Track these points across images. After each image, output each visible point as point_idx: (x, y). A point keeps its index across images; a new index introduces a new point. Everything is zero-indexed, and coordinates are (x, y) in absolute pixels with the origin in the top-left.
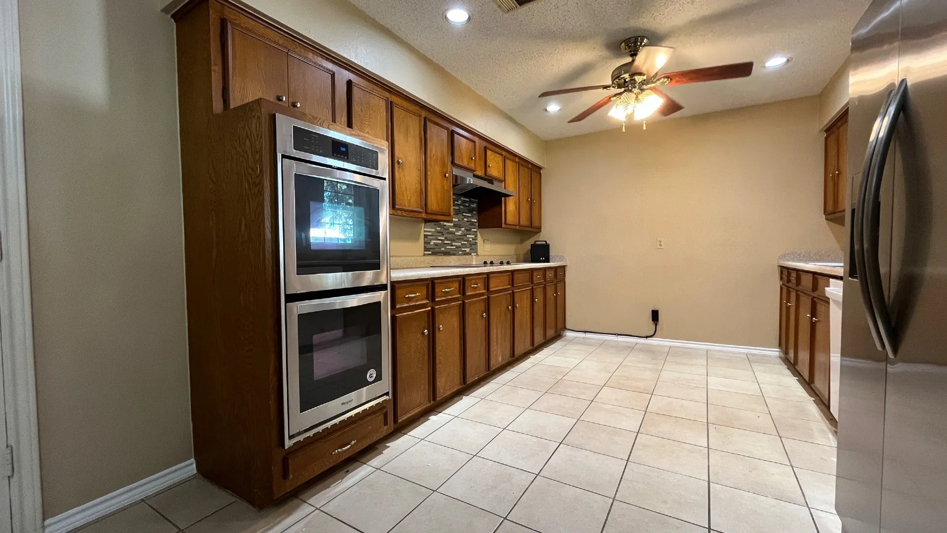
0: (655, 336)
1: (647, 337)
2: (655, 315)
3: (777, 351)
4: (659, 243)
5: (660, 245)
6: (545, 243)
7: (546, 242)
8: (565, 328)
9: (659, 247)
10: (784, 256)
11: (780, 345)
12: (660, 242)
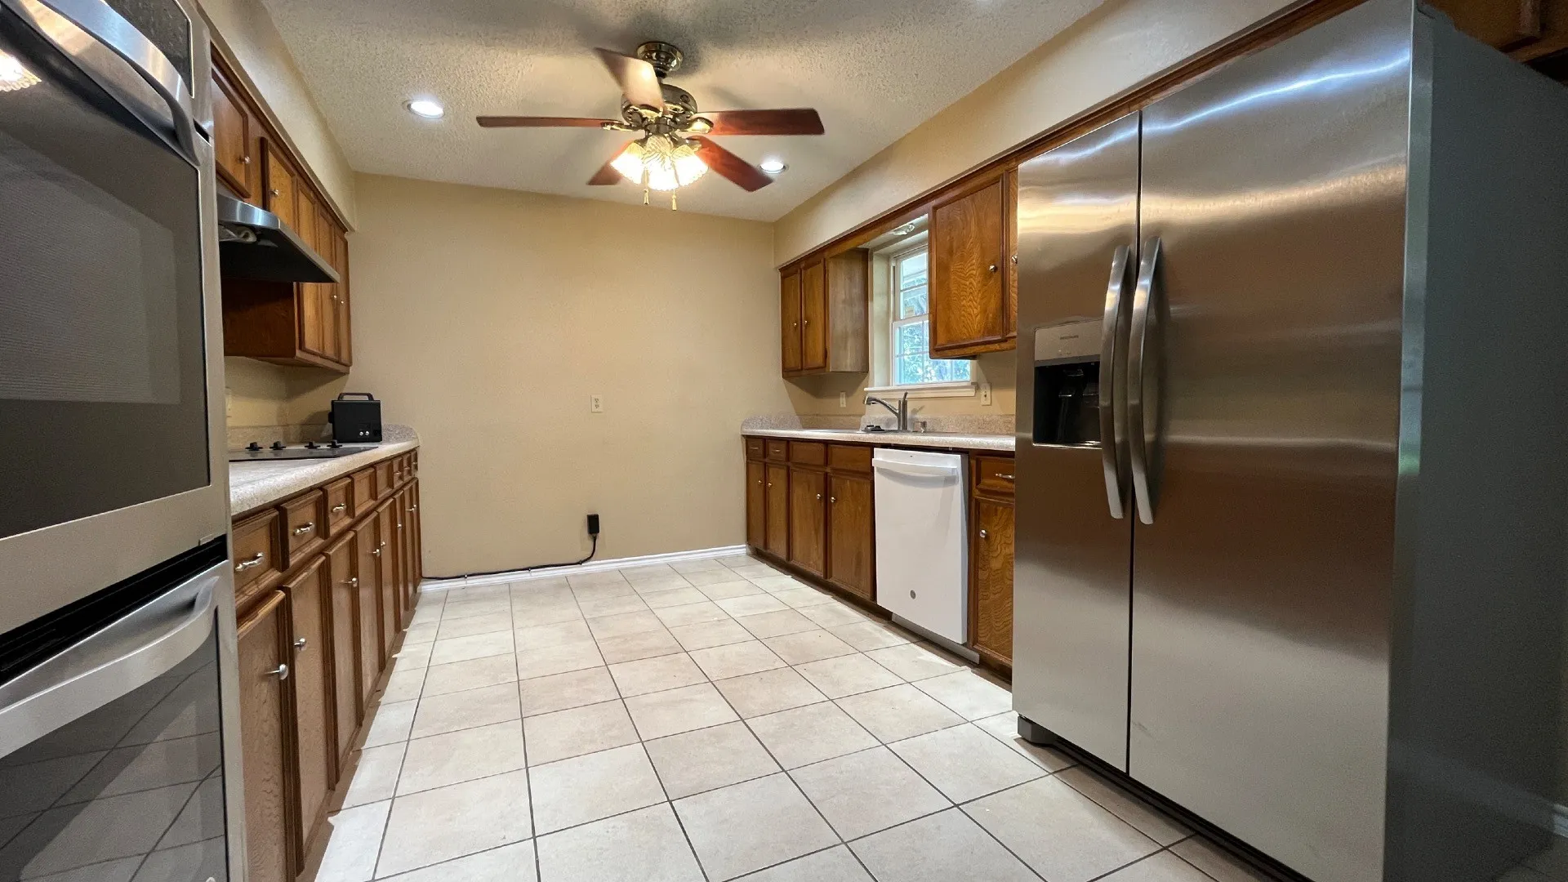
0: (592, 558)
1: (580, 563)
2: (593, 524)
3: (743, 548)
4: (594, 403)
5: (597, 406)
6: (366, 398)
7: (370, 396)
8: (419, 578)
9: (594, 409)
10: (746, 423)
11: (749, 539)
12: (597, 400)
